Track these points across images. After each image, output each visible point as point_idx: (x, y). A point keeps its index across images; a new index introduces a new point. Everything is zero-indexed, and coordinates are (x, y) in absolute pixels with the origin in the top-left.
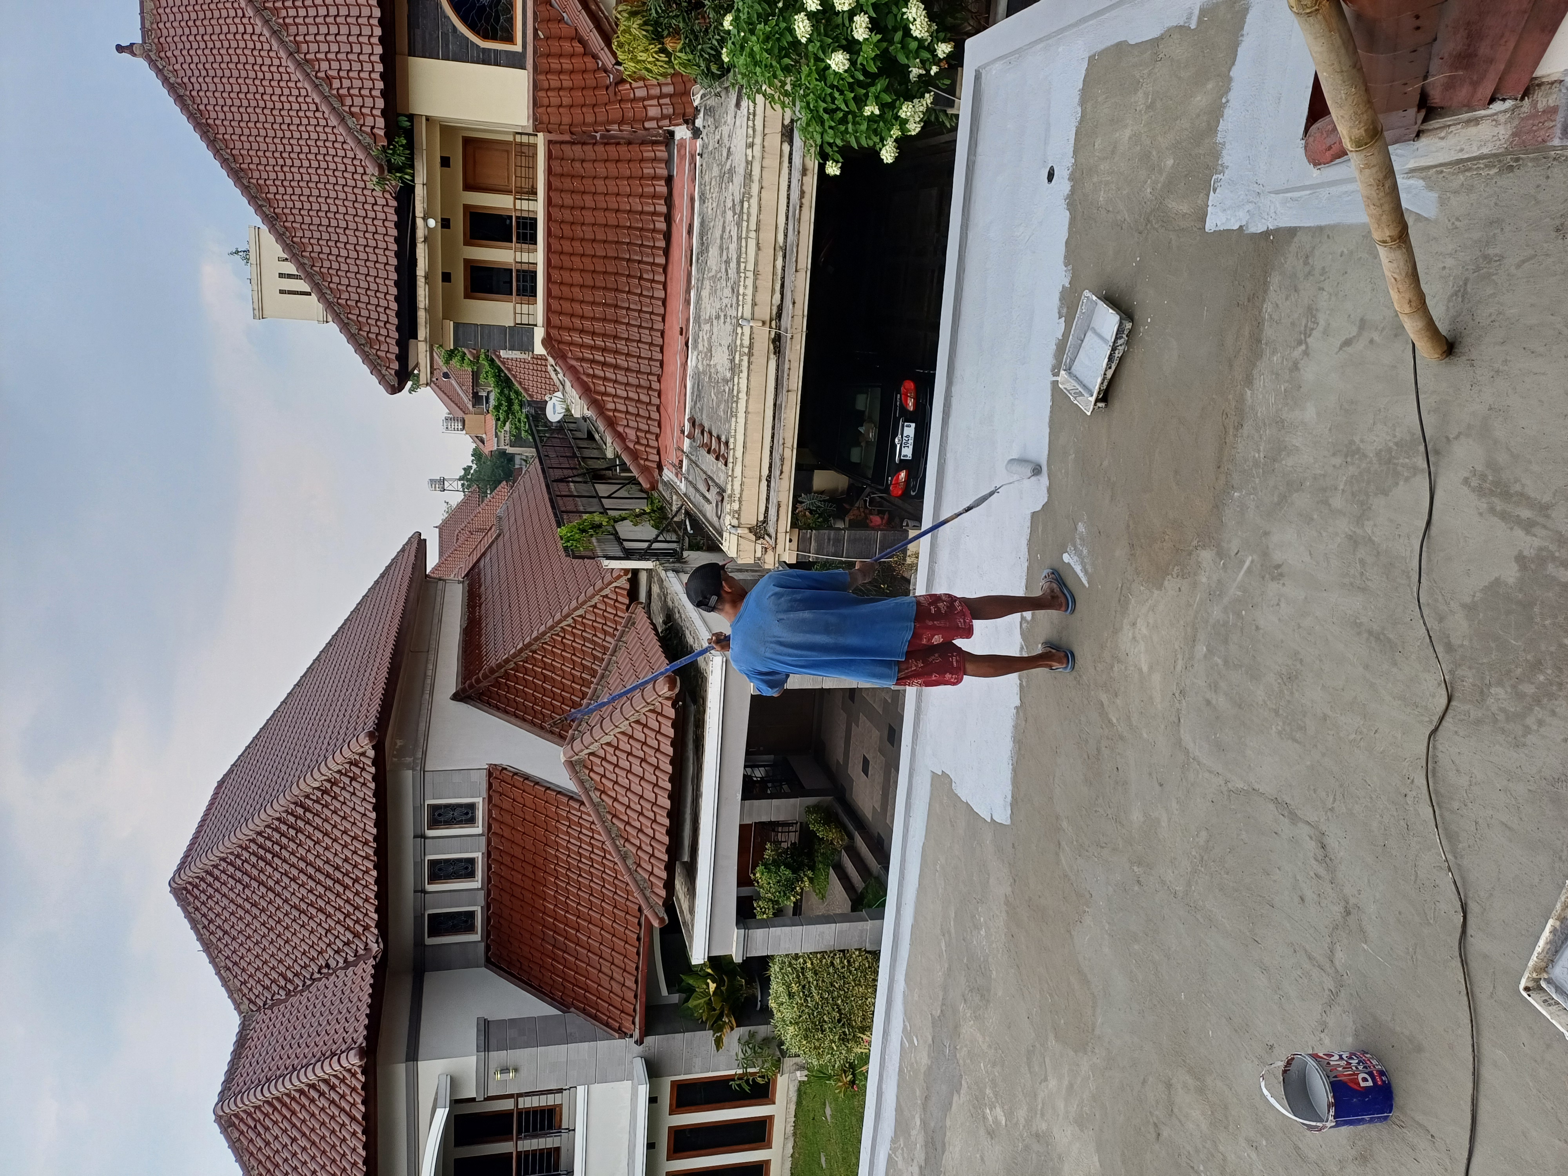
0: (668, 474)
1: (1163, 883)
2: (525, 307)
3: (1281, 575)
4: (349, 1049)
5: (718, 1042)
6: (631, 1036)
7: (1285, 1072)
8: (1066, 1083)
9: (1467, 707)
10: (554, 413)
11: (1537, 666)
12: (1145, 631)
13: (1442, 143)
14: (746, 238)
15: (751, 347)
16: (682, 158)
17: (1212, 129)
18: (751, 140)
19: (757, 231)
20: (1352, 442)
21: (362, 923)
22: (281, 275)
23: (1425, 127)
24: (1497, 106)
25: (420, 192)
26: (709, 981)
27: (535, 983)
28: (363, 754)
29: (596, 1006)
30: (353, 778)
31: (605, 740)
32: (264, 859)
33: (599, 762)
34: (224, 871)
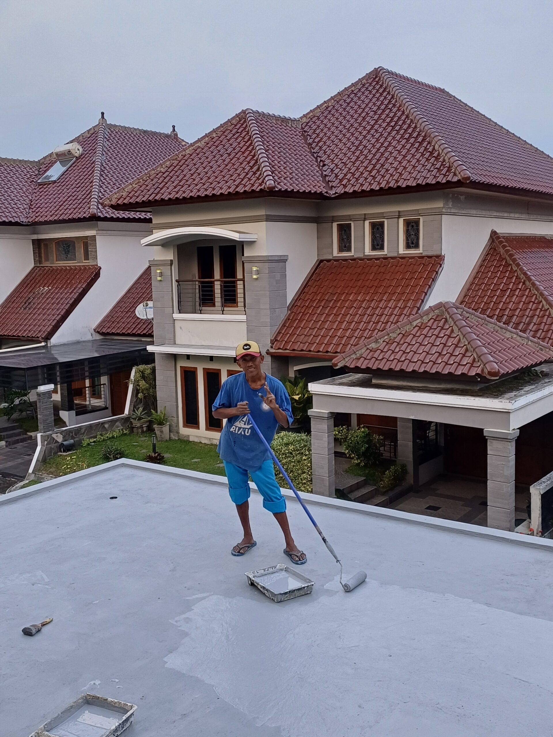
4: (275, 181)
6: (272, 347)
21: (348, 183)
26: (300, 395)
27: (306, 290)
28: (455, 174)
29: (289, 327)
30: (439, 170)
31: (455, 329)
32: (391, 121)
33: (441, 324)
34: (385, 98)
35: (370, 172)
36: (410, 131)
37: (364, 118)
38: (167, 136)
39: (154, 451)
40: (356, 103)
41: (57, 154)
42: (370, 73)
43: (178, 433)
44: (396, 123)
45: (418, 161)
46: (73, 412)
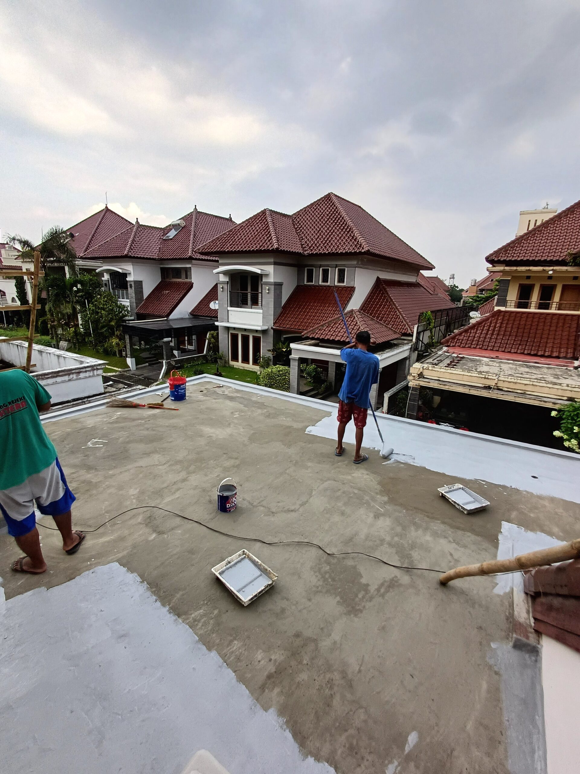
0: (445, 349)
1: (290, 468)
2: (514, 304)
3: (375, 518)
4: (279, 245)
5: (269, 350)
6: (274, 326)
7: (233, 485)
8: (242, 433)
9: (325, 558)
10: (472, 314)
11: (333, 580)
12: (365, 477)
13: (521, 600)
14: (530, 381)
15: (488, 378)
16: (566, 362)
17: (543, 531)
18: (570, 386)
19: (533, 385)
20: (416, 548)
21: (313, 249)
22: (536, 220)
23: (529, 596)
24: (532, 621)
25: (564, 268)
26: (285, 348)
27: (291, 299)
28: (363, 248)
29: (283, 316)
30: (356, 246)
31: (358, 322)
32: (335, 220)
33: (352, 319)
34: (333, 208)
35: (324, 244)
36: (344, 225)
37: (322, 218)
38: (227, 219)
39: (218, 371)
40: (319, 209)
41: (173, 225)
42: (327, 195)
43: (229, 363)
44: (337, 221)
45: (346, 240)
46: (180, 351)
